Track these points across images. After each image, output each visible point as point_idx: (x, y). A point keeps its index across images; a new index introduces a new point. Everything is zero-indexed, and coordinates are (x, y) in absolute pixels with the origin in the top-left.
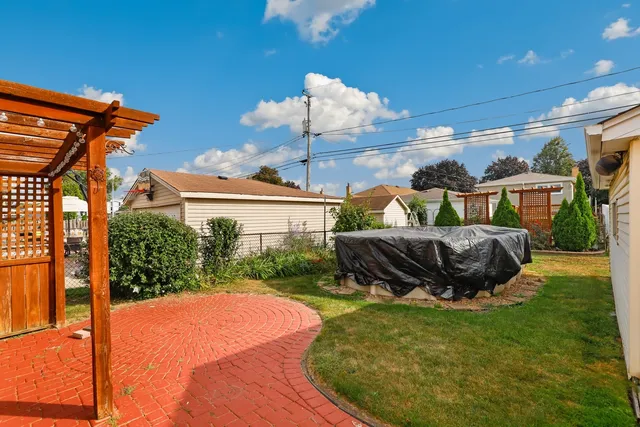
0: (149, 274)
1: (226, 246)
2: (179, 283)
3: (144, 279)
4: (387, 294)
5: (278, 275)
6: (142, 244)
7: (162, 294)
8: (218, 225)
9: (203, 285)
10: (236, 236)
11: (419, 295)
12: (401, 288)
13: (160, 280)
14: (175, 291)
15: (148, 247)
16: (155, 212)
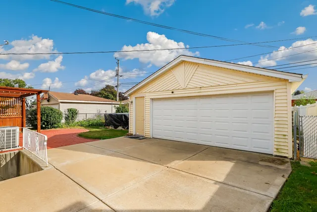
0: (47, 122)
1: (73, 117)
2: (56, 125)
3: (46, 123)
4: (113, 128)
5: (89, 126)
6: (46, 114)
7: (51, 128)
8: (70, 110)
9: (64, 127)
10: (76, 114)
11: (120, 128)
12: (116, 127)
13: (50, 124)
14: (55, 128)
15: (47, 115)
16: (49, 106)
